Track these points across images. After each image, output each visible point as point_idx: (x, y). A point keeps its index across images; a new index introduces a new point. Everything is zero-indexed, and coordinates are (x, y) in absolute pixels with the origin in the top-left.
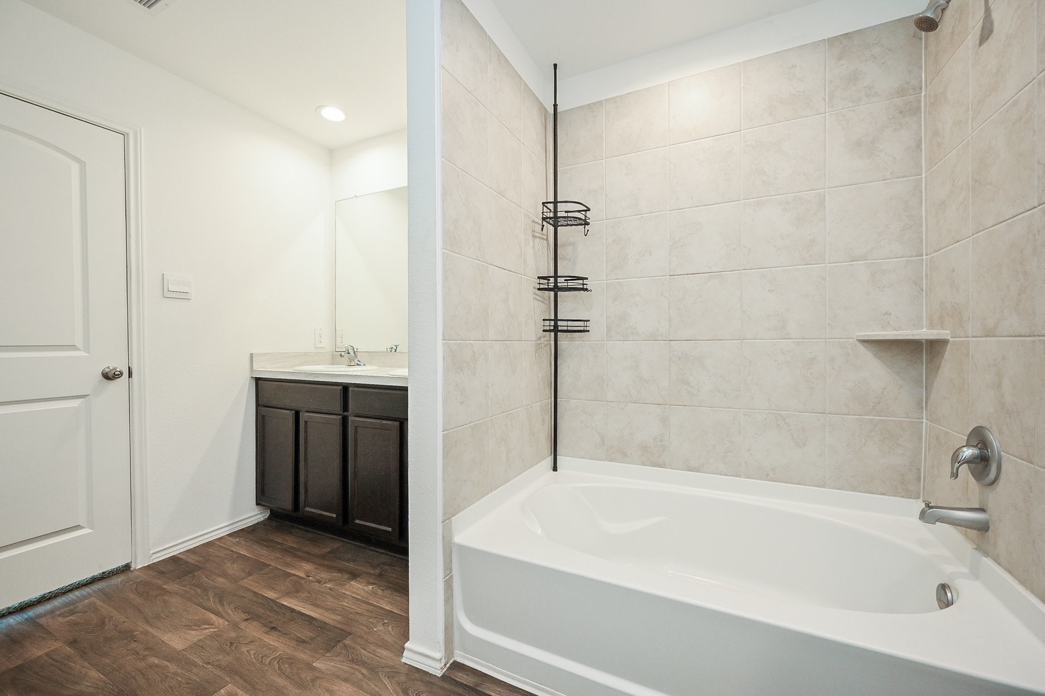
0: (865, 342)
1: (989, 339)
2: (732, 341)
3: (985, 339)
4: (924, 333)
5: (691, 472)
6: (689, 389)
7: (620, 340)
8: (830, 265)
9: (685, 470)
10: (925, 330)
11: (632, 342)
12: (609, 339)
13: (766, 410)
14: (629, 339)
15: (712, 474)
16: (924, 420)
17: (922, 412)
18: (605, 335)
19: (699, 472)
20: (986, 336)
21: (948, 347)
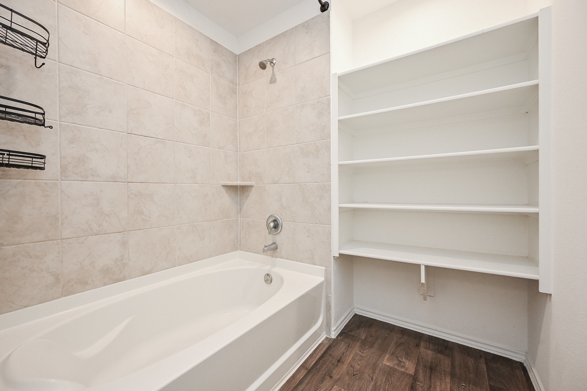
0: (223, 186)
1: (275, 185)
2: (170, 184)
3: (273, 185)
4: (239, 183)
5: (145, 276)
6: (143, 217)
7: (78, 181)
8: (213, 149)
9: (141, 276)
10: (239, 182)
11: (92, 182)
12: (63, 178)
13: (188, 224)
14: (88, 179)
15: (160, 271)
16: (239, 218)
17: (238, 215)
18: (59, 174)
19: (151, 273)
20: (274, 184)
21: (253, 188)
